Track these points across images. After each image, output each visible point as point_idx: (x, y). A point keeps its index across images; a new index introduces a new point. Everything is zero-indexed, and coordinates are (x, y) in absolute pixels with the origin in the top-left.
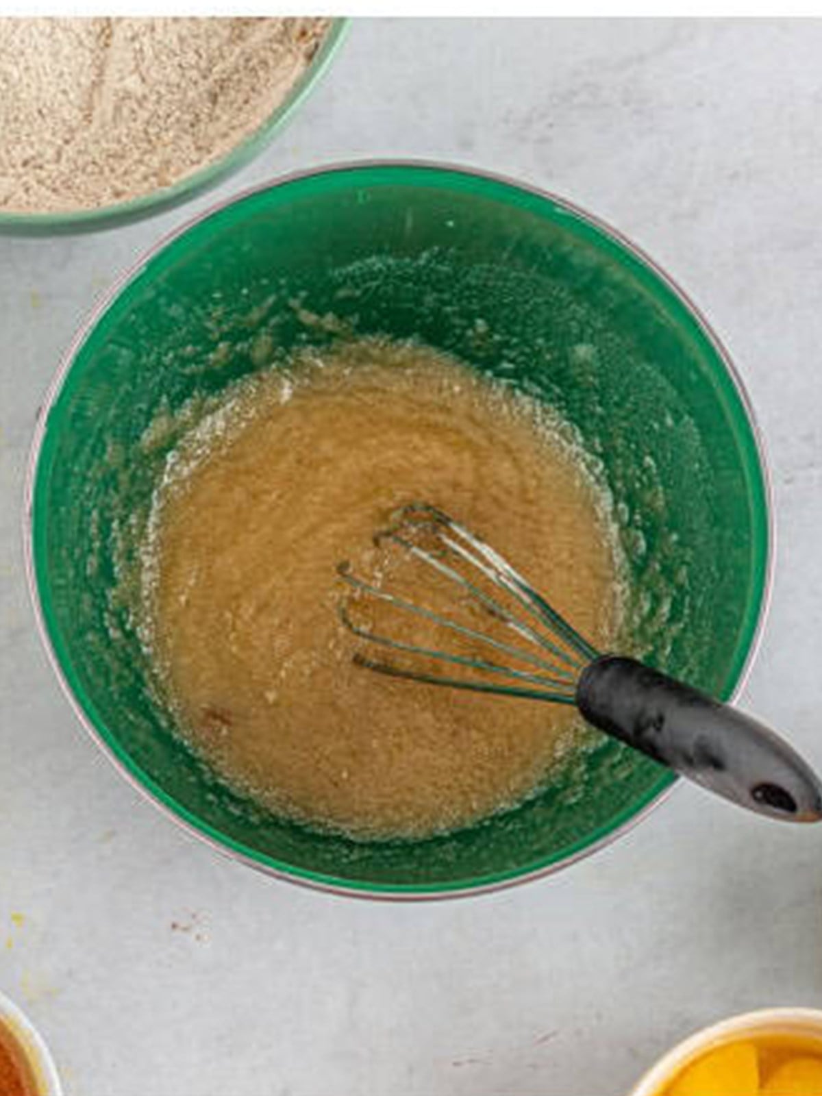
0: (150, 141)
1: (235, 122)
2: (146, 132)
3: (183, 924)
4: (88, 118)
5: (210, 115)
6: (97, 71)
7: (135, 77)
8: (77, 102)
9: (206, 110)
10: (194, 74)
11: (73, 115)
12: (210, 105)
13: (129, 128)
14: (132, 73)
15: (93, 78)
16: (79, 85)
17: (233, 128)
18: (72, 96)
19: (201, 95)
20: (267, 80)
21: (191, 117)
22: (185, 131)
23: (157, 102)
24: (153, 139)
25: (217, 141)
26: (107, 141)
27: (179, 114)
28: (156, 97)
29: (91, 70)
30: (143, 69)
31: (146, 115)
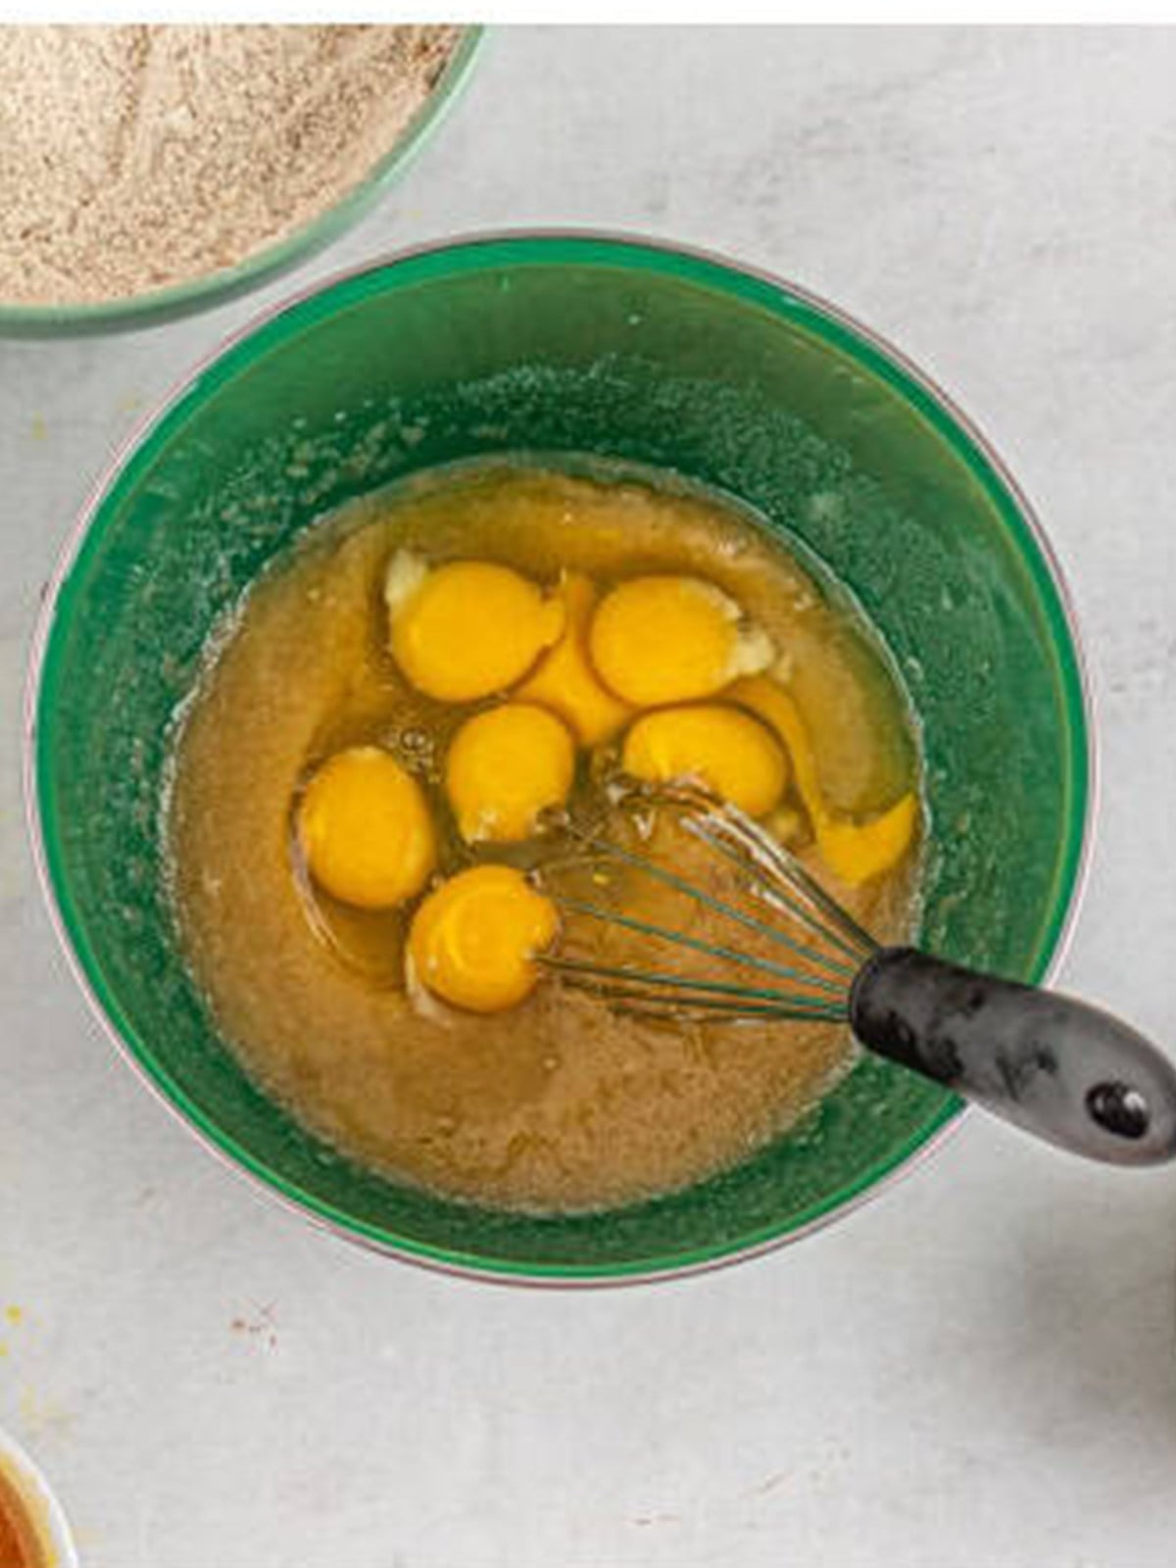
0: (203, 202)
1: (324, 175)
2: (198, 189)
3: (249, 1322)
4: (115, 169)
5: (289, 166)
6: (128, 102)
7: (183, 110)
8: (100, 147)
9: (284, 158)
10: (267, 107)
11: (95, 164)
12: (289, 150)
13: (173, 184)
14: (178, 104)
15: (123, 111)
16: (102, 121)
17: (322, 184)
18: (92, 137)
19: (277, 136)
20: (371, 114)
21: (262, 168)
22: (253, 187)
23: (214, 146)
24: (208, 198)
25: (300, 201)
26: (142, 201)
27: (245, 163)
28: (212, 138)
29: (119, 101)
30: (193, 100)
31: (199, 165)
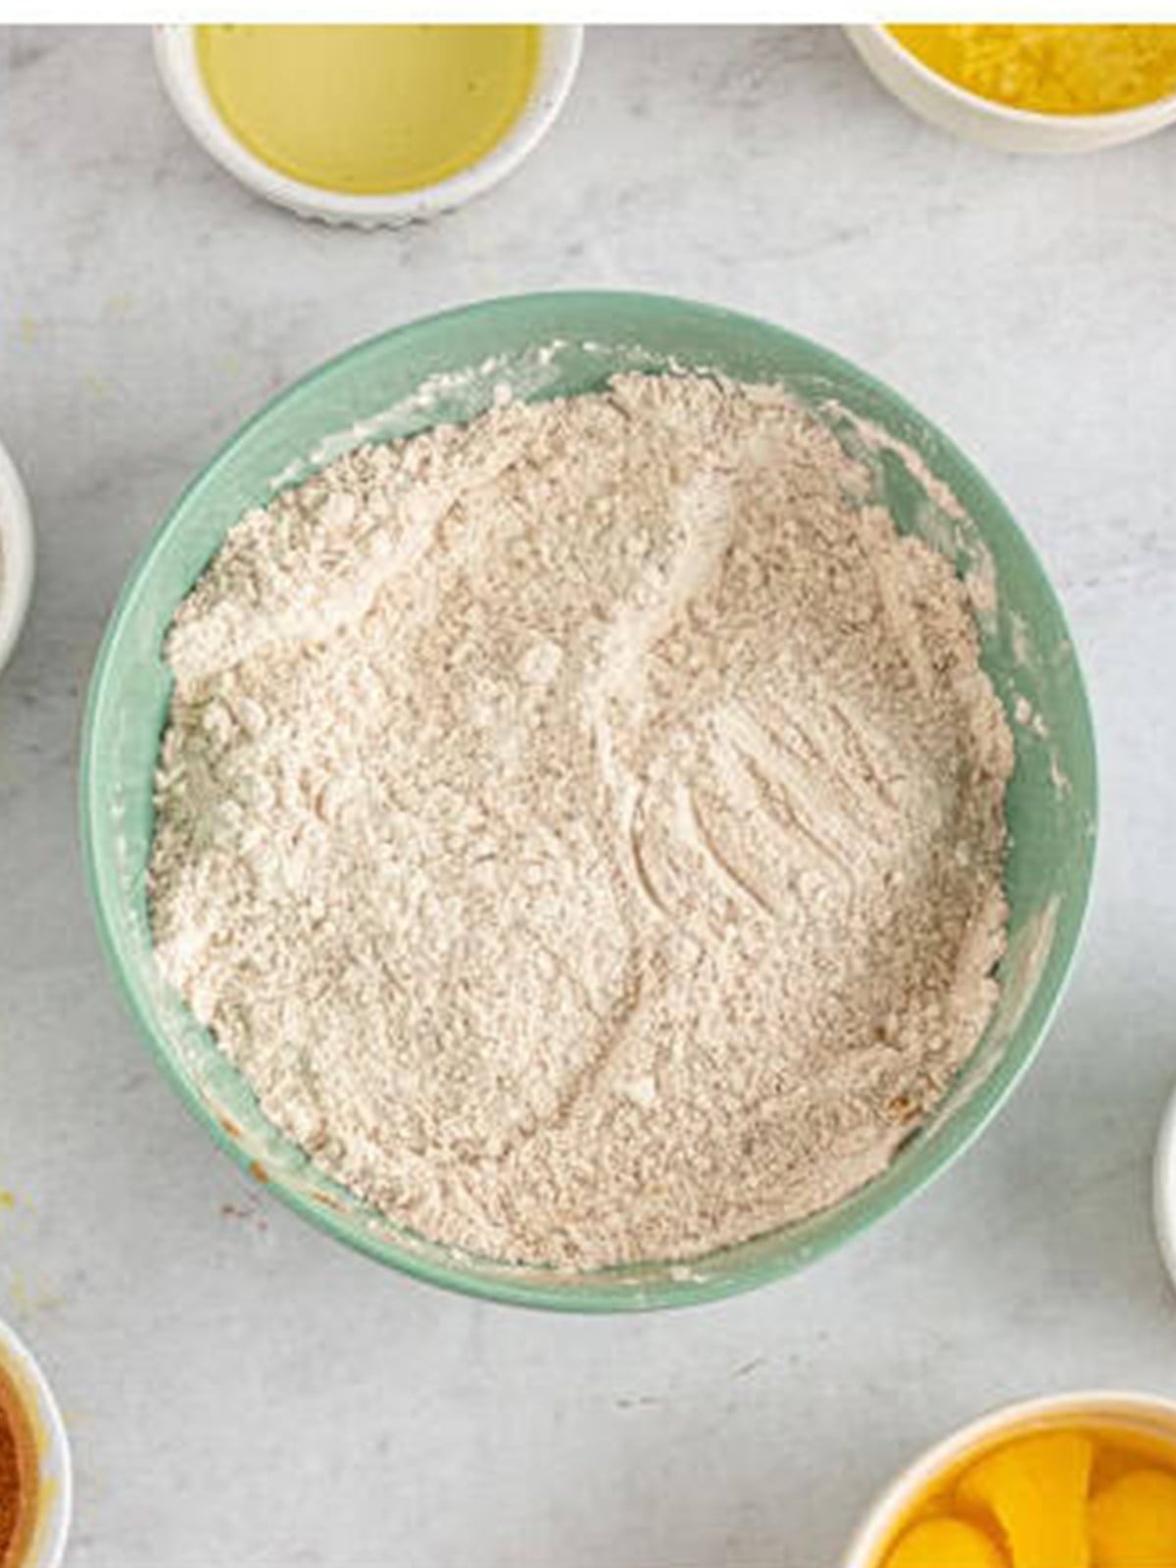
0: (637, 1175)
1: (766, 1194)
2: (637, 1163)
3: (239, 1208)
4: (564, 1112)
5: (734, 1170)
6: (598, 1050)
7: (650, 1082)
8: (556, 1083)
9: (731, 1159)
10: (732, 1104)
11: (544, 1102)
12: (738, 1153)
13: (616, 1148)
14: (647, 1073)
15: (591, 1059)
16: (566, 1060)
17: (760, 1202)
18: (552, 1074)
19: (731, 1136)
20: (830, 1143)
21: (707, 1163)
22: (692, 1179)
23: (668, 1126)
24: (645, 1174)
25: (732, 1212)
26: (580, 1154)
27: (691, 1152)
28: (667, 1118)
29: (588, 1046)
30: (663, 1074)
31: (647, 1139)
